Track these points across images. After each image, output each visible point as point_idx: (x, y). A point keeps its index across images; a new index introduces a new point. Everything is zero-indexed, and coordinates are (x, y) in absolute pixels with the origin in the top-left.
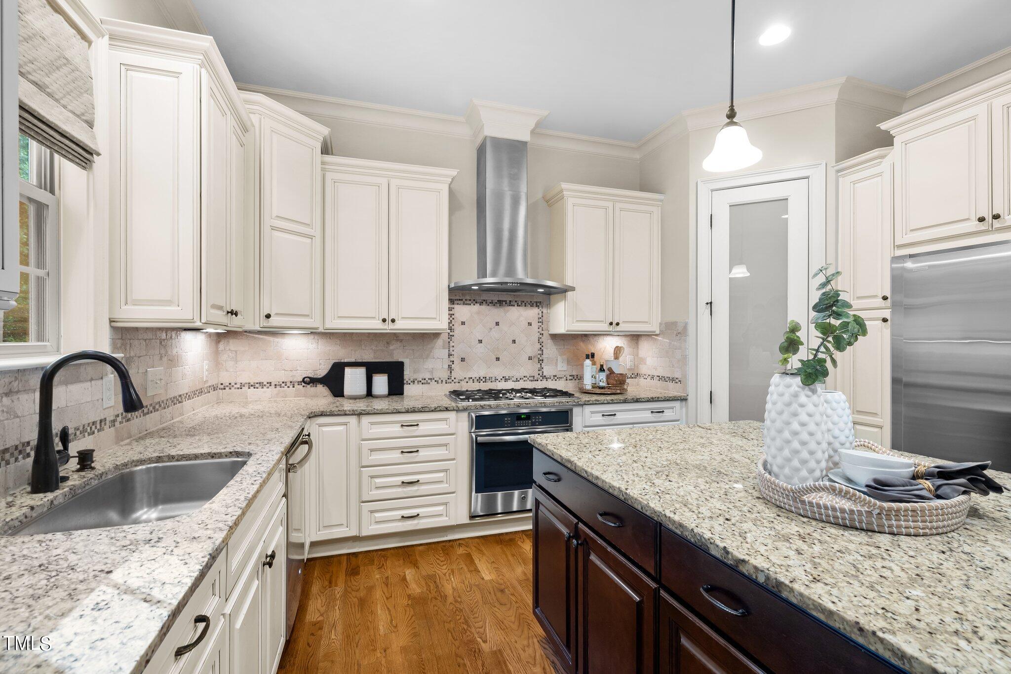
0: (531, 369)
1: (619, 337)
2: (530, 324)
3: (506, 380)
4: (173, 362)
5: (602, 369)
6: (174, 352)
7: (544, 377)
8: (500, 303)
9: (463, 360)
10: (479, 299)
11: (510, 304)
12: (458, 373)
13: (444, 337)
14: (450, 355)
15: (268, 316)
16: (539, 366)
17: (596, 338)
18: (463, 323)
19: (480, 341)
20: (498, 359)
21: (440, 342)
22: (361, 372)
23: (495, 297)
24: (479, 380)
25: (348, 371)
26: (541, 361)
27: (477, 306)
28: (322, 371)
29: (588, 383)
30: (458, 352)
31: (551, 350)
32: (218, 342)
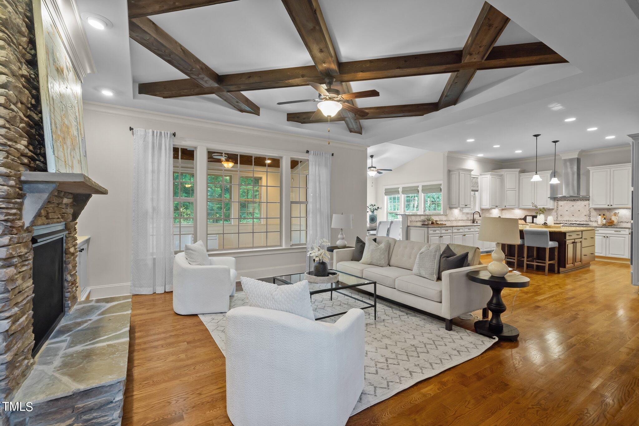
0: (587, 218)
1: (627, 209)
2: (585, 206)
3: (576, 221)
4: (490, 214)
5: (605, 219)
6: (491, 212)
7: (591, 221)
8: (574, 200)
9: (561, 215)
10: (566, 200)
11: (578, 200)
12: (559, 218)
13: (555, 209)
14: (557, 214)
15: (505, 206)
16: (589, 218)
17: (614, 210)
18: (561, 206)
19: (567, 211)
20: (573, 215)
21: (554, 211)
22: (531, 218)
23: (572, 199)
24: (567, 221)
25: (527, 217)
26: (590, 216)
27: (566, 202)
28: (523, 217)
29: (600, 222)
30: (559, 214)
31: (594, 213)
32: (502, 211)
